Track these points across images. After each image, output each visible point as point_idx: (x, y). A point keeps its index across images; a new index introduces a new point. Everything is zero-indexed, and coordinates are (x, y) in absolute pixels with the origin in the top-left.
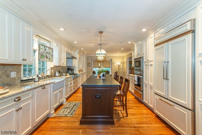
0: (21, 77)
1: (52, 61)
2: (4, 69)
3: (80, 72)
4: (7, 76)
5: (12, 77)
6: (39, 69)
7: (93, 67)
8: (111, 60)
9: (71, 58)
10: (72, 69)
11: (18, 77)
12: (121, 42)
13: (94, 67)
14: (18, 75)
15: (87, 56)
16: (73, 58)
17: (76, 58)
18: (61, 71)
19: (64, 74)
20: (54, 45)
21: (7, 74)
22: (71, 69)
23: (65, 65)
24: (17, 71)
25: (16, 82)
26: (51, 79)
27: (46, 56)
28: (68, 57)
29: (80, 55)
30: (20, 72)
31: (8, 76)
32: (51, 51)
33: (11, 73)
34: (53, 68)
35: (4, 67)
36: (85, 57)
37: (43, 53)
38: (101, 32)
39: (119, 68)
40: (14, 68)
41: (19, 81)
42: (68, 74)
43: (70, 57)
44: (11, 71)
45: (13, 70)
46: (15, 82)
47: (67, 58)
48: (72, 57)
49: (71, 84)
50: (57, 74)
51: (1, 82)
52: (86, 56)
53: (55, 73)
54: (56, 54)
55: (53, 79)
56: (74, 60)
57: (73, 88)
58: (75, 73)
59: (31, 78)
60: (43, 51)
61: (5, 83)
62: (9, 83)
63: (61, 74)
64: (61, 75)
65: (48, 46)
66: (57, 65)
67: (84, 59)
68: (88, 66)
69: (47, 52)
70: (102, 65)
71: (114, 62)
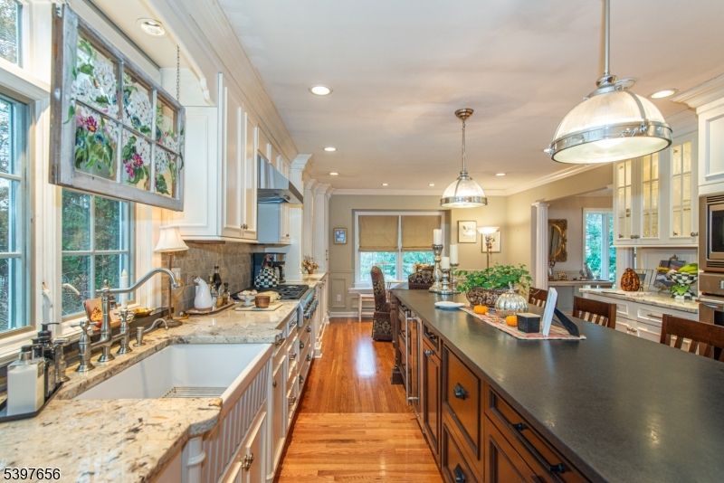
1: (178, 207)
7: (357, 246)
8: (443, 215)
10: (275, 259)
13: (362, 249)
15: (329, 195)
17: (301, 198)
18: (224, 274)
22: (272, 259)
27: (131, 153)
28: (263, 186)
32: (170, 125)
36: (321, 198)
37: (97, 118)
39: (490, 253)
50: (204, 297)
52: (327, 196)
60: (101, 100)
63: (226, 291)
64: (225, 301)
69: (136, 120)
70: (402, 237)
71: (461, 225)
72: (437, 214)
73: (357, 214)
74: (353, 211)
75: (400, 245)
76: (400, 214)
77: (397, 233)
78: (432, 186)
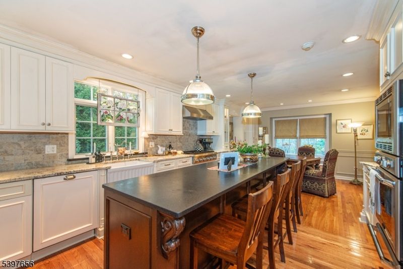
0: (68, 154)
2: (30, 140)
4: (37, 151)
5: (46, 153)
6: (117, 140)
7: (274, 136)
8: (328, 117)
10: (207, 141)
11: (62, 155)
12: (307, 49)
13: (277, 137)
14: (62, 150)
21: (37, 148)
24: (60, 144)
25: (56, 162)
26: (136, 160)
28: (187, 116)
30: (65, 145)
31: (39, 151)
33: (46, 146)
34: (154, 138)
35: (30, 137)
37: (108, 111)
39: (356, 139)
40: (53, 138)
41: (65, 160)
42: (180, 152)
44: (45, 144)
45: (50, 142)
46: (53, 162)
50: (160, 151)
51: (25, 160)
55: (139, 160)
60: (109, 107)
61: (34, 163)
62: (41, 163)
69: (120, 109)
70: (300, 130)
71: (339, 122)
72: (323, 116)
73: (274, 120)
74: (271, 119)
75: (298, 135)
76: (298, 118)
77: (297, 129)
78: (310, 102)
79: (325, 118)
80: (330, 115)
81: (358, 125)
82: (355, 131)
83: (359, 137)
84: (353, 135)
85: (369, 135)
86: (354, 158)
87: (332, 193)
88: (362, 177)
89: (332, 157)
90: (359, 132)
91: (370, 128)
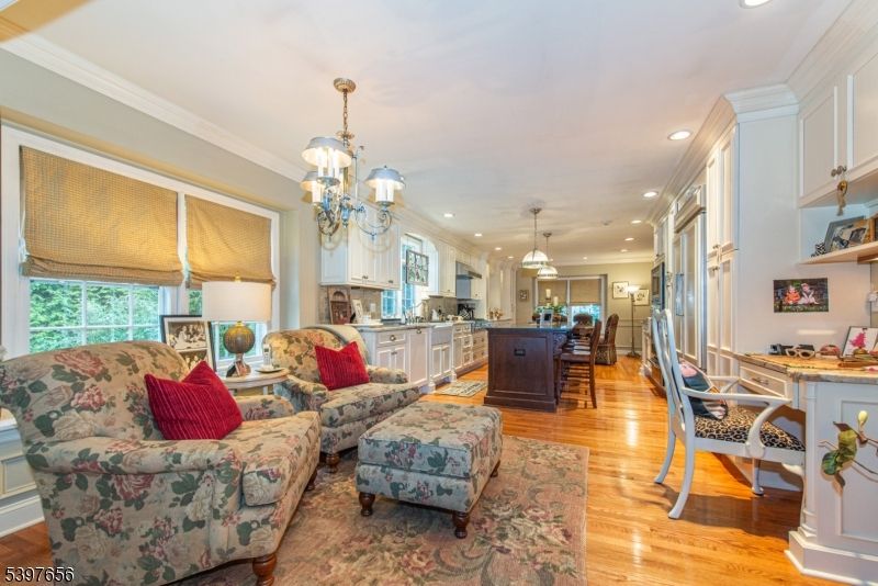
0: (380, 314)
1: (427, 285)
2: (364, 297)
3: (492, 317)
6: (403, 301)
8: (602, 278)
9: (465, 276)
13: (541, 304)
15: (515, 268)
16: (472, 275)
17: (480, 276)
18: (443, 311)
19: (450, 317)
20: (429, 248)
21: (367, 305)
22: (467, 306)
23: (452, 295)
24: (377, 303)
27: (418, 273)
28: (459, 273)
29: (494, 267)
32: (424, 264)
34: (427, 301)
35: (364, 294)
36: (509, 271)
37: (412, 268)
38: (536, 211)
39: (633, 306)
40: (374, 296)
41: (380, 320)
42: (460, 317)
43: (465, 273)
45: (372, 301)
47: (459, 277)
48: (470, 273)
49: (467, 343)
50: (435, 316)
52: (513, 269)
53: (431, 315)
54: (433, 268)
56: (475, 281)
57: (471, 353)
58: (477, 316)
59: (392, 317)
63: (443, 315)
64: (443, 319)
65: (418, 251)
66: (436, 294)
67: (506, 279)
68: (522, 300)
69: (418, 265)
70: (570, 294)
71: (615, 285)
72: (598, 277)
74: (534, 279)
77: (566, 293)
78: (586, 259)
79: (600, 280)
80: (606, 276)
81: (634, 289)
82: (632, 295)
83: (637, 303)
84: (630, 300)
85: (645, 301)
86: (630, 329)
87: (614, 361)
88: (641, 349)
89: (613, 322)
90: (636, 297)
91: (647, 293)
